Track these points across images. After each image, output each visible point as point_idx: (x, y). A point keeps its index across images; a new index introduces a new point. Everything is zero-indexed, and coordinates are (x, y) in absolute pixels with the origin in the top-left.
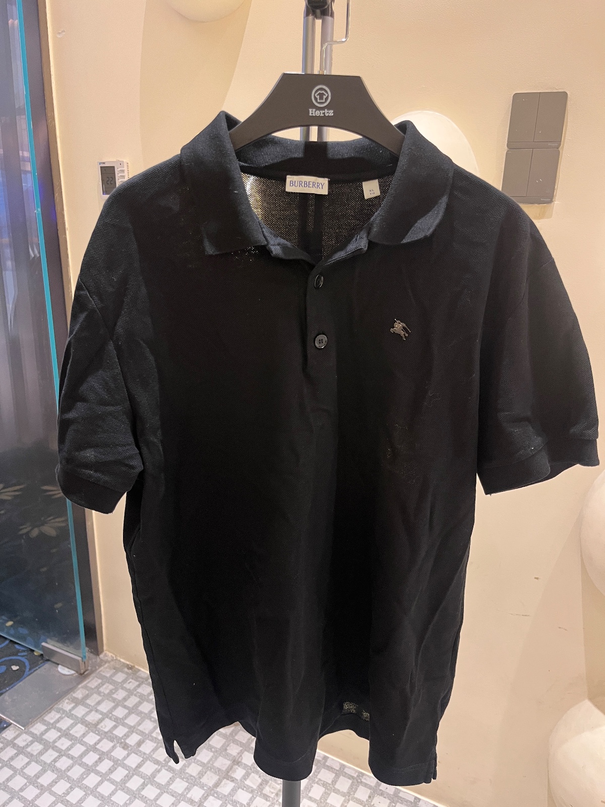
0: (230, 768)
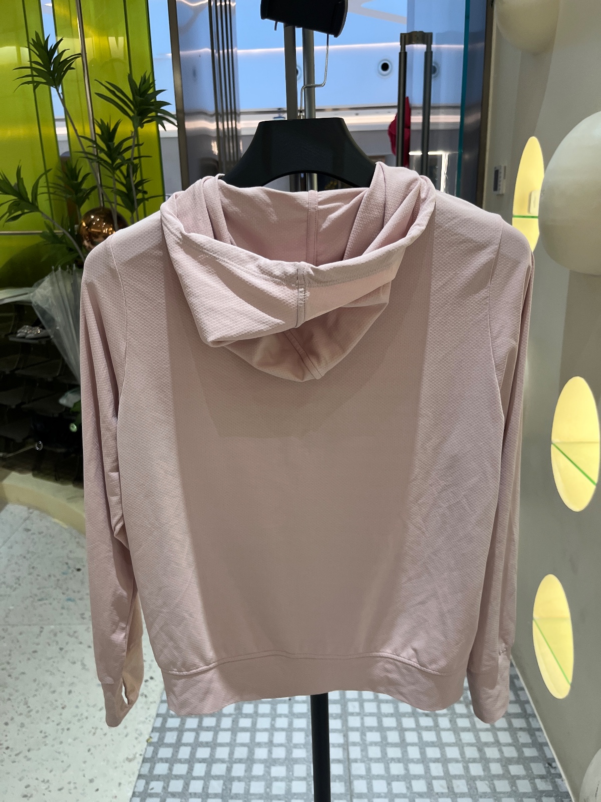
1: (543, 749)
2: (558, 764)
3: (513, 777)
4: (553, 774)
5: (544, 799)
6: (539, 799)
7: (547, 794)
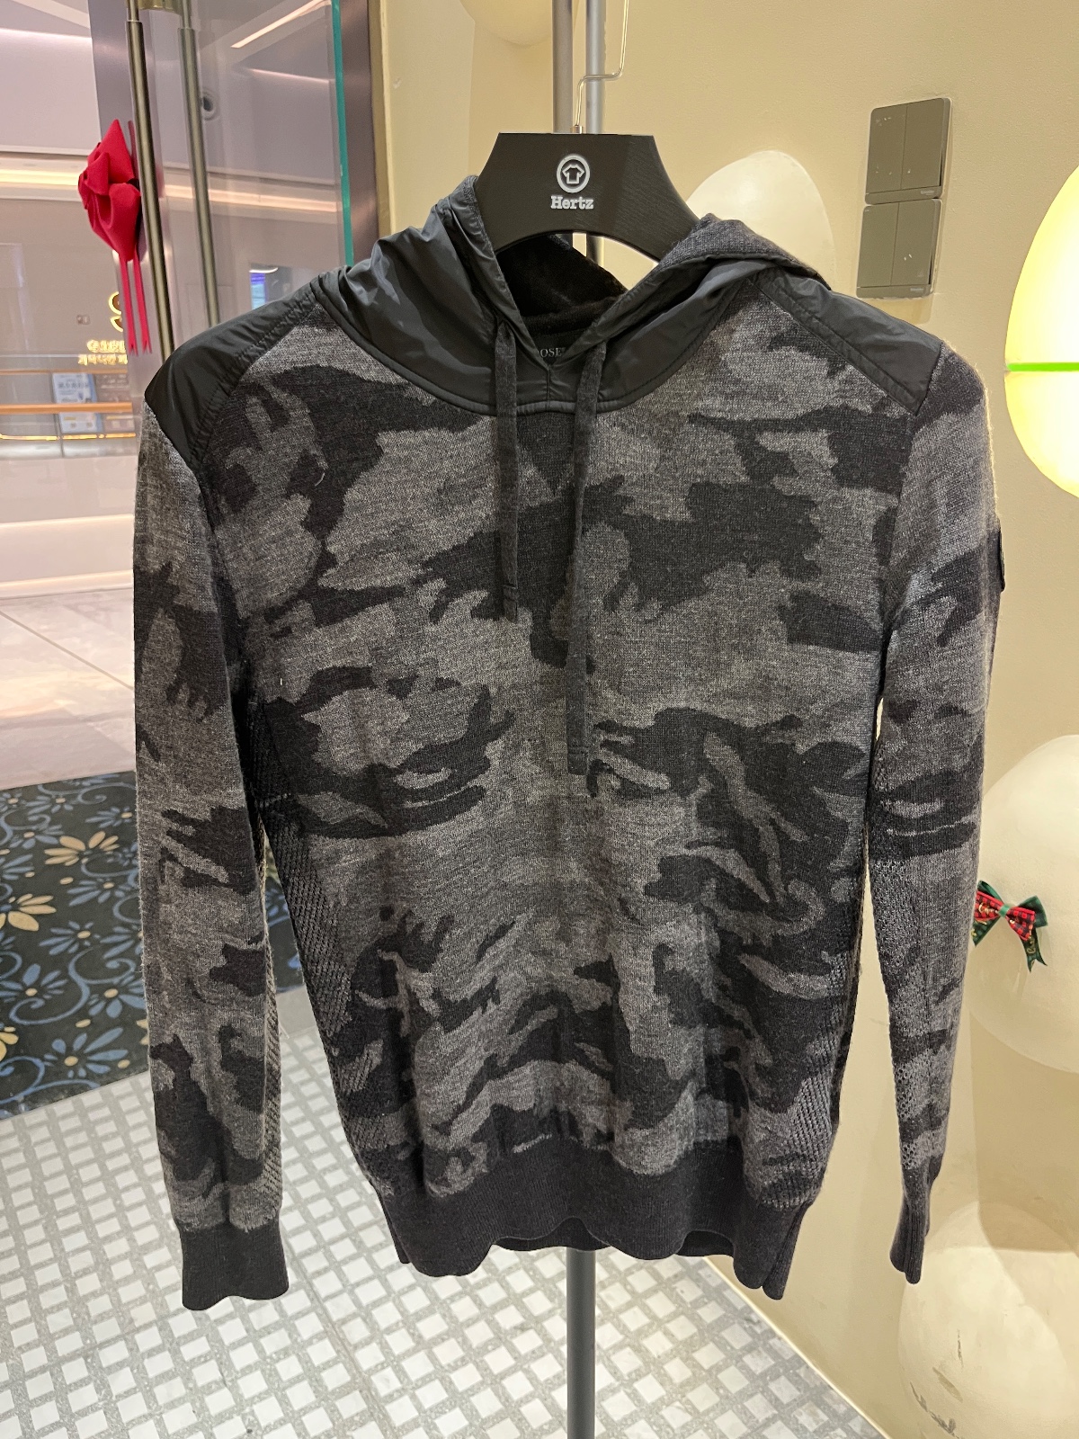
1: (724, 1296)
2: (759, 1313)
4: (762, 1334)
5: (773, 1386)
6: (765, 1391)
7: (772, 1374)
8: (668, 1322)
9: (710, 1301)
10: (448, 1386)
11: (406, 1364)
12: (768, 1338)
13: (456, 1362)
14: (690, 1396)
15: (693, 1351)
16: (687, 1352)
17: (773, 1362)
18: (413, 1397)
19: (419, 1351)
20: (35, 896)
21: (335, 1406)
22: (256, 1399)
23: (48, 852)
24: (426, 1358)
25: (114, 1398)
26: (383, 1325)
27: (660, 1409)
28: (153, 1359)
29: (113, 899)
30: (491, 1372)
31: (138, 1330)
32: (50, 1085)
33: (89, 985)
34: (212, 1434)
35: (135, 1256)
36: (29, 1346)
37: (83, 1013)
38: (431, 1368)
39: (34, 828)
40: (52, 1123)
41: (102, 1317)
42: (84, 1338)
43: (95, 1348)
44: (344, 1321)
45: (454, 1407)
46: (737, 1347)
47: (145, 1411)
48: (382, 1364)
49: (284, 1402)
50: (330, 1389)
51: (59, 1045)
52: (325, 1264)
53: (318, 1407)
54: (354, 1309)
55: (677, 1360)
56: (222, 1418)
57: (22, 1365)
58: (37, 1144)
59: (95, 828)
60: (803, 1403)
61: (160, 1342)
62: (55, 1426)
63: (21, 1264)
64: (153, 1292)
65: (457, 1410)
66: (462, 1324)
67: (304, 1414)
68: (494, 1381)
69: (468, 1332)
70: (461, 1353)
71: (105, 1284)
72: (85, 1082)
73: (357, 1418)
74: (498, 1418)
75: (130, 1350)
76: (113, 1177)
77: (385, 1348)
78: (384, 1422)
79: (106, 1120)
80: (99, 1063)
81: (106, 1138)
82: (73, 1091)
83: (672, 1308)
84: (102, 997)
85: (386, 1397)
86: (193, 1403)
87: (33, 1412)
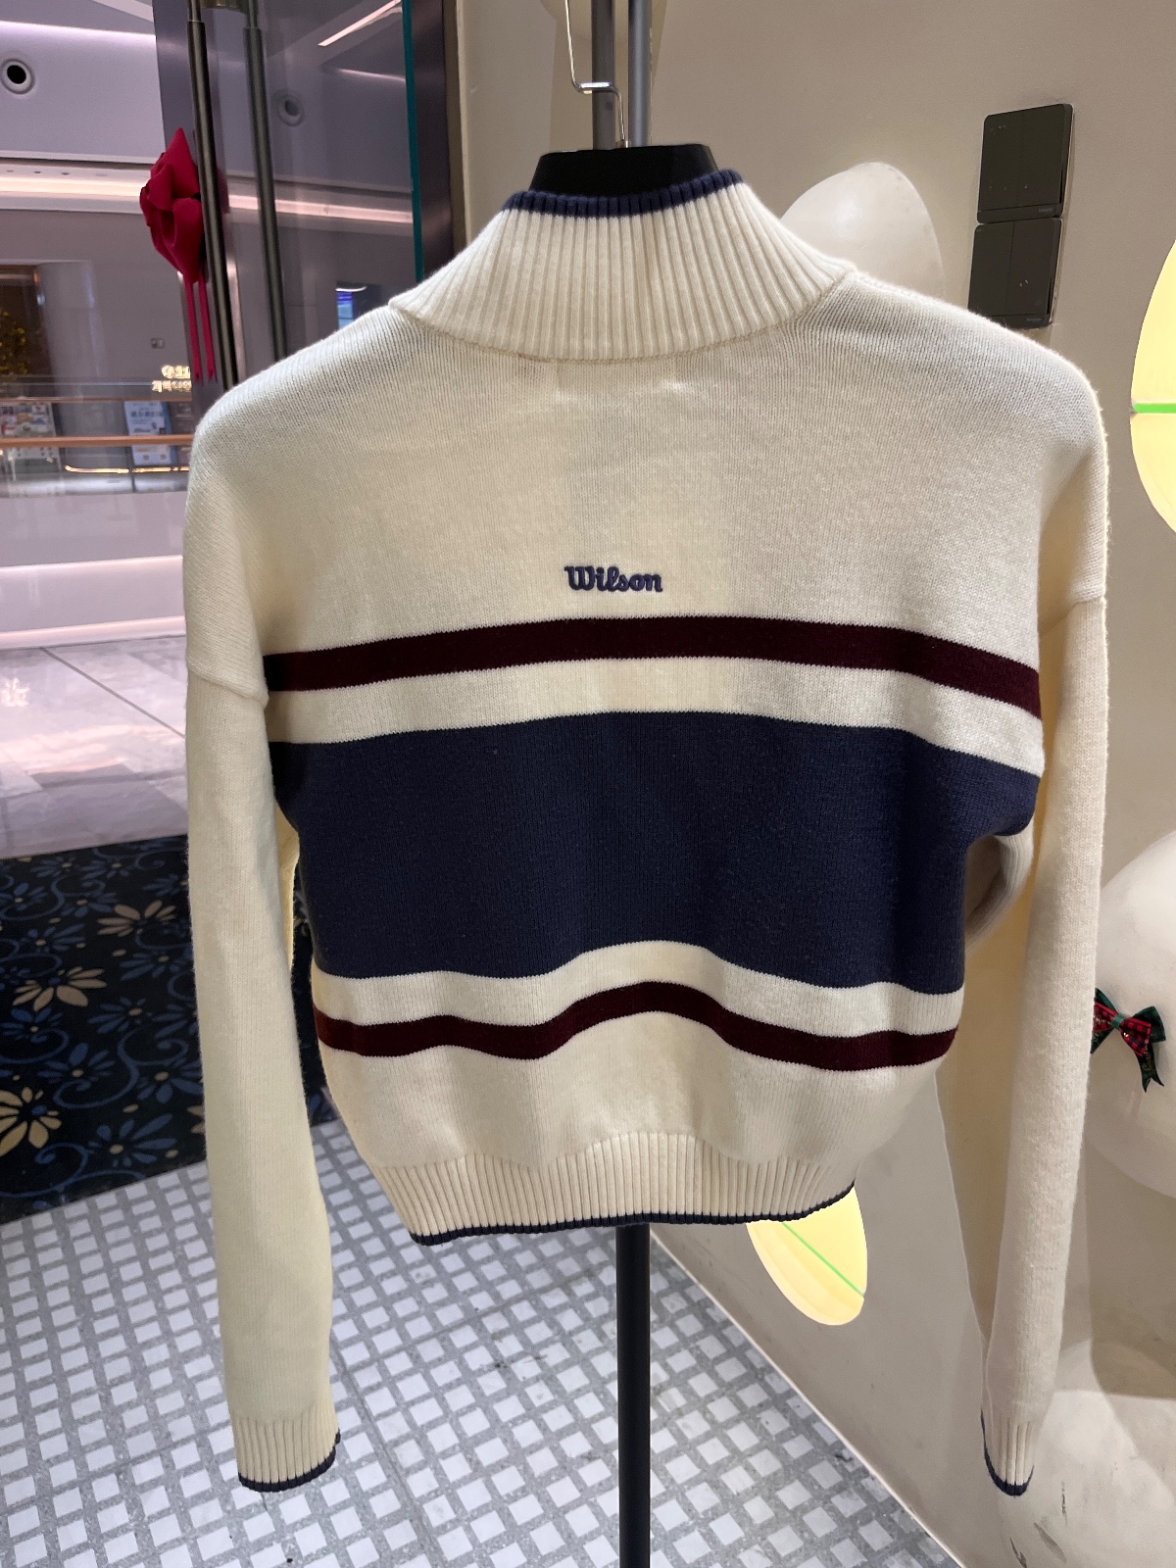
0: (576, 1278)
1: (813, 1430)
2: (851, 1450)
3: (794, 1512)
4: (854, 1473)
5: (864, 1531)
6: (855, 1536)
7: (863, 1518)
8: (750, 1455)
9: (797, 1434)
10: (506, 1518)
11: (463, 1493)
12: (860, 1477)
13: (515, 1492)
14: (773, 1539)
15: (778, 1490)
16: (770, 1490)
17: (864, 1505)
18: (468, 1529)
19: (476, 1479)
20: (84, 970)
21: (383, 1536)
22: (298, 1525)
23: (104, 921)
24: (483, 1486)
25: (146, 1519)
26: (438, 1448)
27: (737, 1552)
28: (187, 1478)
29: (167, 974)
30: (554, 1504)
31: (175, 1445)
32: (93, 1175)
33: (140, 1069)
34: (249, 1563)
35: (175, 1364)
36: (58, 1459)
37: (131, 1098)
38: (488, 1498)
39: (87, 894)
40: (93, 1217)
41: (138, 1430)
42: (117, 1453)
43: (128, 1464)
44: (396, 1443)
45: (513, 1542)
46: (826, 1485)
47: (178, 1534)
48: (436, 1491)
49: (328, 1529)
50: (378, 1516)
51: (105, 1132)
52: (378, 1378)
53: (365, 1537)
54: (406, 1429)
55: (759, 1499)
56: (261, 1545)
57: (50, 1480)
58: (76, 1238)
59: (151, 897)
60: (896, 1551)
61: (198, 1460)
62: (81, 1548)
63: (53, 1369)
64: (193, 1404)
65: (515, 1546)
66: (524, 1450)
67: (349, 1544)
68: (556, 1514)
69: (531, 1460)
70: (523, 1483)
71: (142, 1393)
72: (128, 1172)
73: (405, 1550)
74: (558, 1555)
75: (166, 1467)
76: (155, 1277)
77: (439, 1473)
78: (435, 1554)
79: (150, 1214)
80: (146, 1152)
81: (150, 1234)
82: (118, 1181)
83: (754, 1440)
84: (152, 1080)
85: (438, 1527)
86: (230, 1527)
87: (61, 1532)
